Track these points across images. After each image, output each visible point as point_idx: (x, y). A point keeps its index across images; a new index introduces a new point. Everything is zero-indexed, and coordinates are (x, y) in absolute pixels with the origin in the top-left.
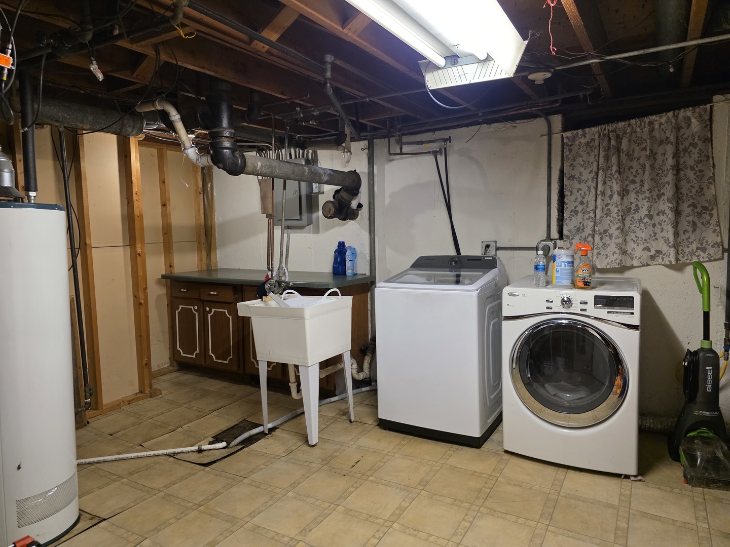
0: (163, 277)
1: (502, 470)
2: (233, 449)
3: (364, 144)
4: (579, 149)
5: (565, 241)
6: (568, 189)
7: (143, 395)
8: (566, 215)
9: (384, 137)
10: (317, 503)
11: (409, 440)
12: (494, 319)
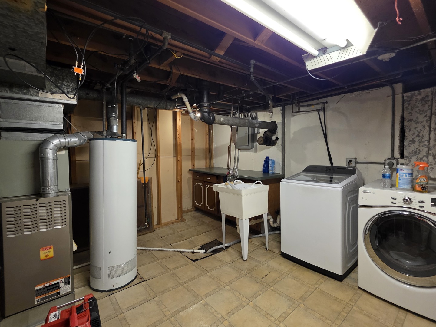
0: (190, 170)
1: (356, 301)
2: (208, 254)
3: (280, 108)
4: (416, 103)
5: (405, 159)
6: (408, 127)
7: (178, 220)
8: (406, 143)
9: (290, 104)
10: (240, 297)
11: (297, 267)
12: (354, 204)
